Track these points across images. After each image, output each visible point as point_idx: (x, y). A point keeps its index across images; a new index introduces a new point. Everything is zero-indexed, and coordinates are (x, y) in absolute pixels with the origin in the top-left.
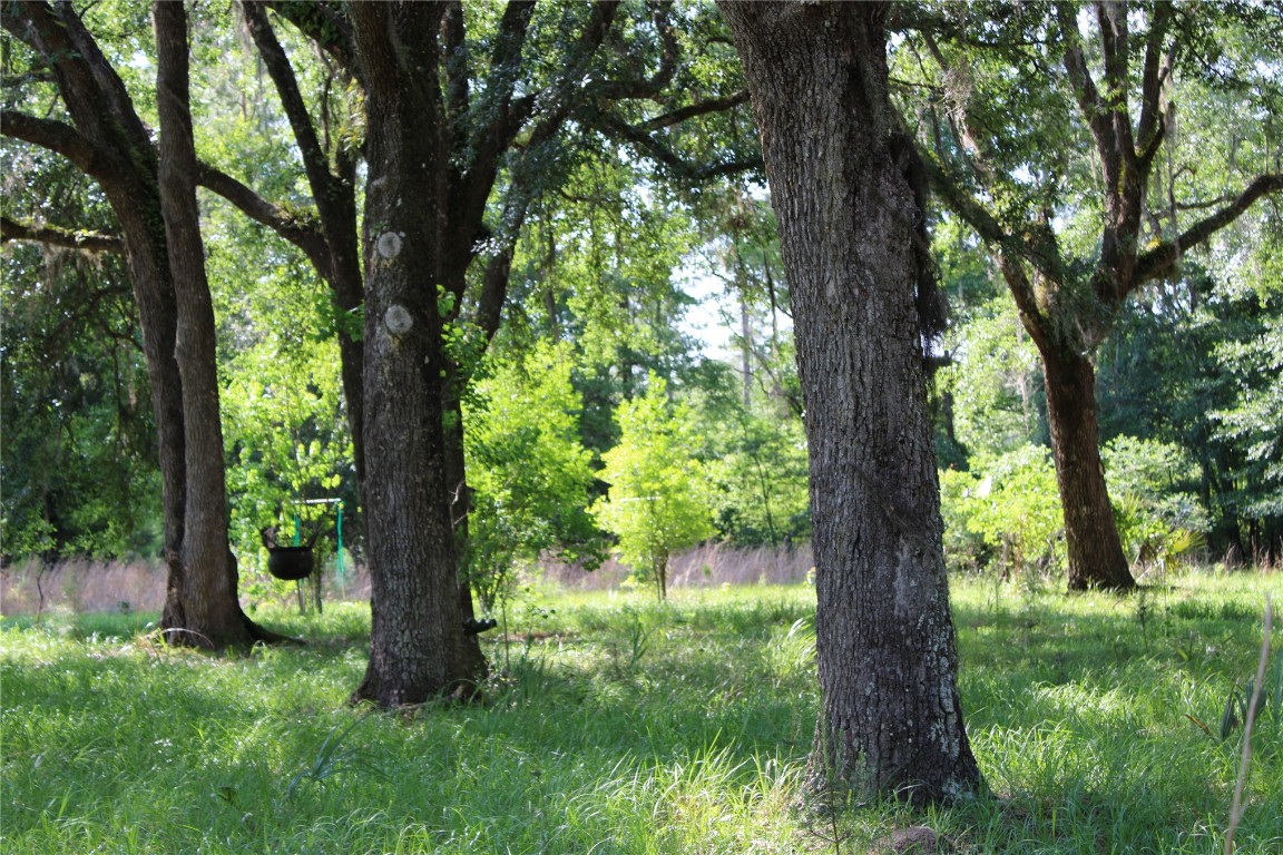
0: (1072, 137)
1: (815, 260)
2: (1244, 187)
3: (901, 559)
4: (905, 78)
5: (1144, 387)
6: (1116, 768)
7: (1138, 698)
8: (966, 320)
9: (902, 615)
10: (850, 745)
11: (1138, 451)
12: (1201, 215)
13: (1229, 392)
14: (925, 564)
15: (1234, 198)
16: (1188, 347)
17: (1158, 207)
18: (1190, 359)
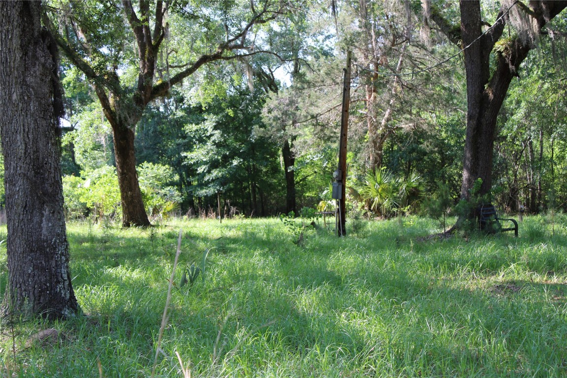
0: (126, 35)
1: (7, 83)
2: (197, 59)
3: (45, 214)
4: (53, 6)
5: (156, 142)
6: (137, 301)
7: (148, 272)
8: (80, 111)
9: (45, 238)
10: (21, 295)
11: (152, 169)
12: (179, 71)
13: (190, 145)
14: (56, 216)
15: (193, 64)
16: (174, 126)
17: (162, 67)
18: (175, 130)
